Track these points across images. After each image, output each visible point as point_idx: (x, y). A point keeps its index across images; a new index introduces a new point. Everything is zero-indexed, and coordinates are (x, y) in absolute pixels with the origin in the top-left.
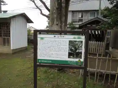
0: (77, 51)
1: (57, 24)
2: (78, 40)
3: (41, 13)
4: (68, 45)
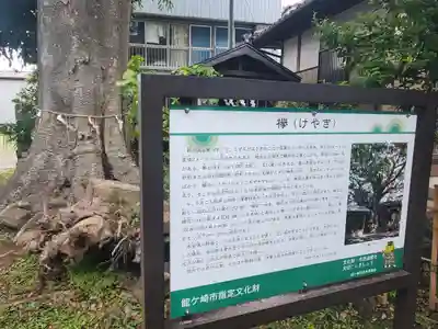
0: (385, 199)
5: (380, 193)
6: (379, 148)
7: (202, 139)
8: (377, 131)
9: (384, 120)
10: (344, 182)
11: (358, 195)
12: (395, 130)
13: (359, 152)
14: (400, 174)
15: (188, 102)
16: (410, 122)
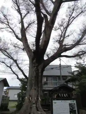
0: (74, 109)
1: (35, 89)
2: (73, 103)
3: (18, 78)
4: (69, 106)
5: (73, 109)
6: (72, 104)
7: (55, 103)
8: (71, 102)
9: (72, 101)
10: (69, 107)
11: (70, 109)
12: (73, 102)
13: (69, 104)
14: (75, 107)
15: (54, 100)
16: (75, 101)
